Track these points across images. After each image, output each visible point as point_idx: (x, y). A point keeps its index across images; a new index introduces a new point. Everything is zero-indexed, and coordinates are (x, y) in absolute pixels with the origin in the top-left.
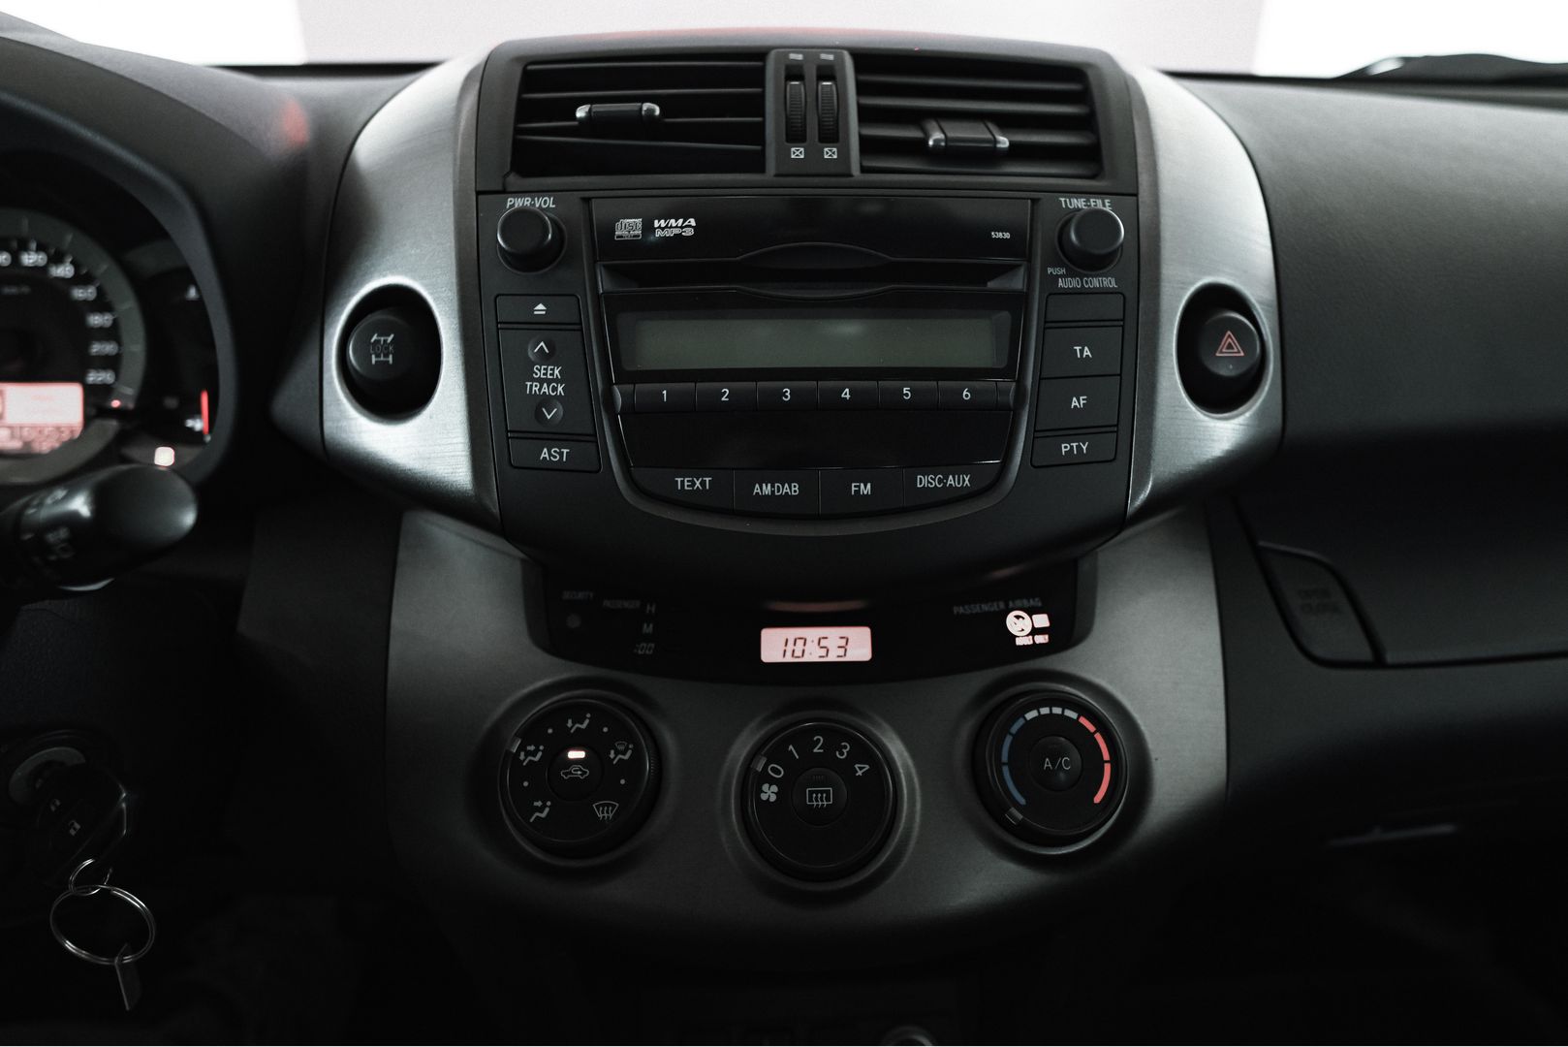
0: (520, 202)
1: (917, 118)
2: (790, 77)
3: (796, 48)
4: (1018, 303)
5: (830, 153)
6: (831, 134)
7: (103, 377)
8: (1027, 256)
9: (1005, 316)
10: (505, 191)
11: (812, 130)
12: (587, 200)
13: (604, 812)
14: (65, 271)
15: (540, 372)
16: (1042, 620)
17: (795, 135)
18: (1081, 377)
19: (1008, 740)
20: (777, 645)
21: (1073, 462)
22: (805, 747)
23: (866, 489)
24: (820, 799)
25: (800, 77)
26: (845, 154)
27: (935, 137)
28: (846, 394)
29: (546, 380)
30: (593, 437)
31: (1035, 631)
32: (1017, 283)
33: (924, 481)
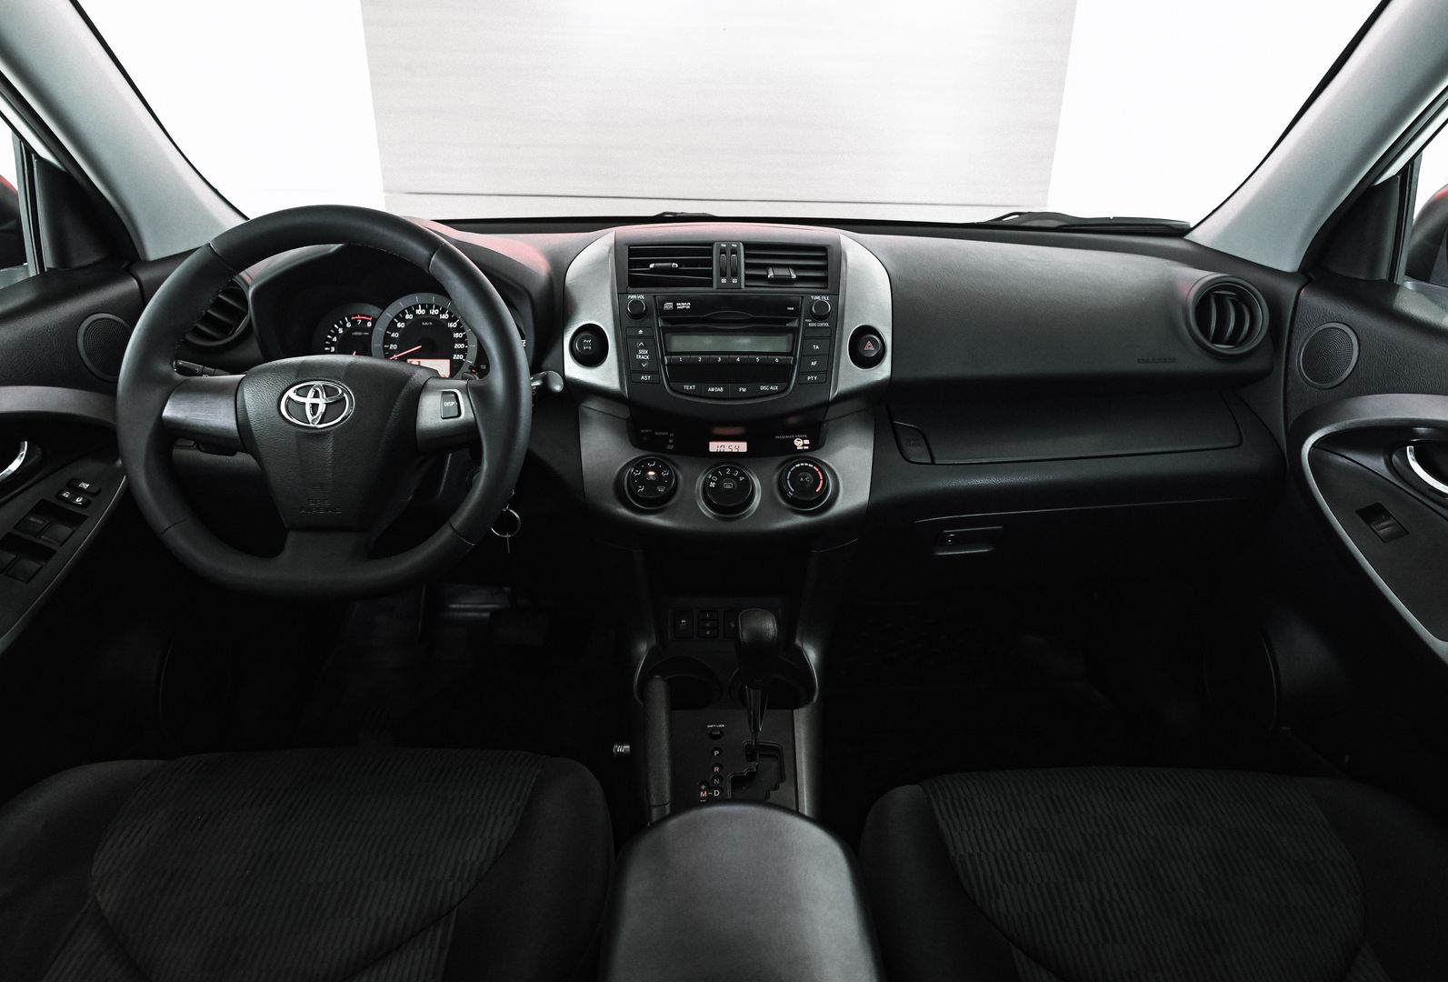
0: (634, 297)
1: (765, 267)
2: (721, 253)
3: (723, 242)
4: (795, 331)
5: (735, 281)
6: (735, 274)
7: (460, 357)
8: (799, 316)
9: (791, 336)
10: (628, 293)
11: (729, 272)
12: (655, 296)
13: (661, 490)
14: (445, 316)
15: (641, 352)
16: (807, 442)
17: (723, 274)
18: (815, 355)
19: (790, 473)
20: (714, 447)
21: (811, 382)
22: (724, 472)
23: (744, 390)
24: (728, 486)
25: (725, 253)
26: (740, 282)
27: (771, 274)
28: (738, 360)
29: (643, 354)
30: (658, 372)
31: (804, 445)
32: (795, 324)
33: (763, 388)
